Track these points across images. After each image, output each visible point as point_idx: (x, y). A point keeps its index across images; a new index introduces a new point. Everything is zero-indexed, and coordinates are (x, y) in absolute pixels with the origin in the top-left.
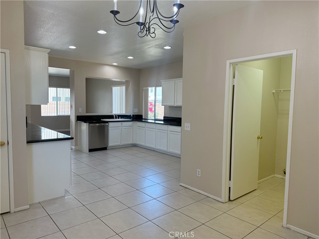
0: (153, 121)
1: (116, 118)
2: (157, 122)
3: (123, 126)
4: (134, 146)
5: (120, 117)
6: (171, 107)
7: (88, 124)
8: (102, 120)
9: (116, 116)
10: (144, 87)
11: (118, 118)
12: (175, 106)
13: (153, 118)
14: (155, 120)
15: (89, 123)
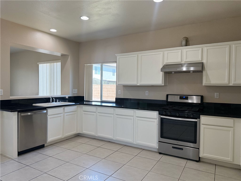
0: (99, 104)
1: (53, 101)
2: (103, 104)
3: (65, 112)
4: (78, 136)
5: (58, 100)
6: (126, 87)
7: (16, 113)
8: (34, 105)
9: (52, 98)
10: (85, 64)
11: (56, 101)
12: (138, 85)
13: (99, 100)
14: (102, 102)
15: (18, 112)
